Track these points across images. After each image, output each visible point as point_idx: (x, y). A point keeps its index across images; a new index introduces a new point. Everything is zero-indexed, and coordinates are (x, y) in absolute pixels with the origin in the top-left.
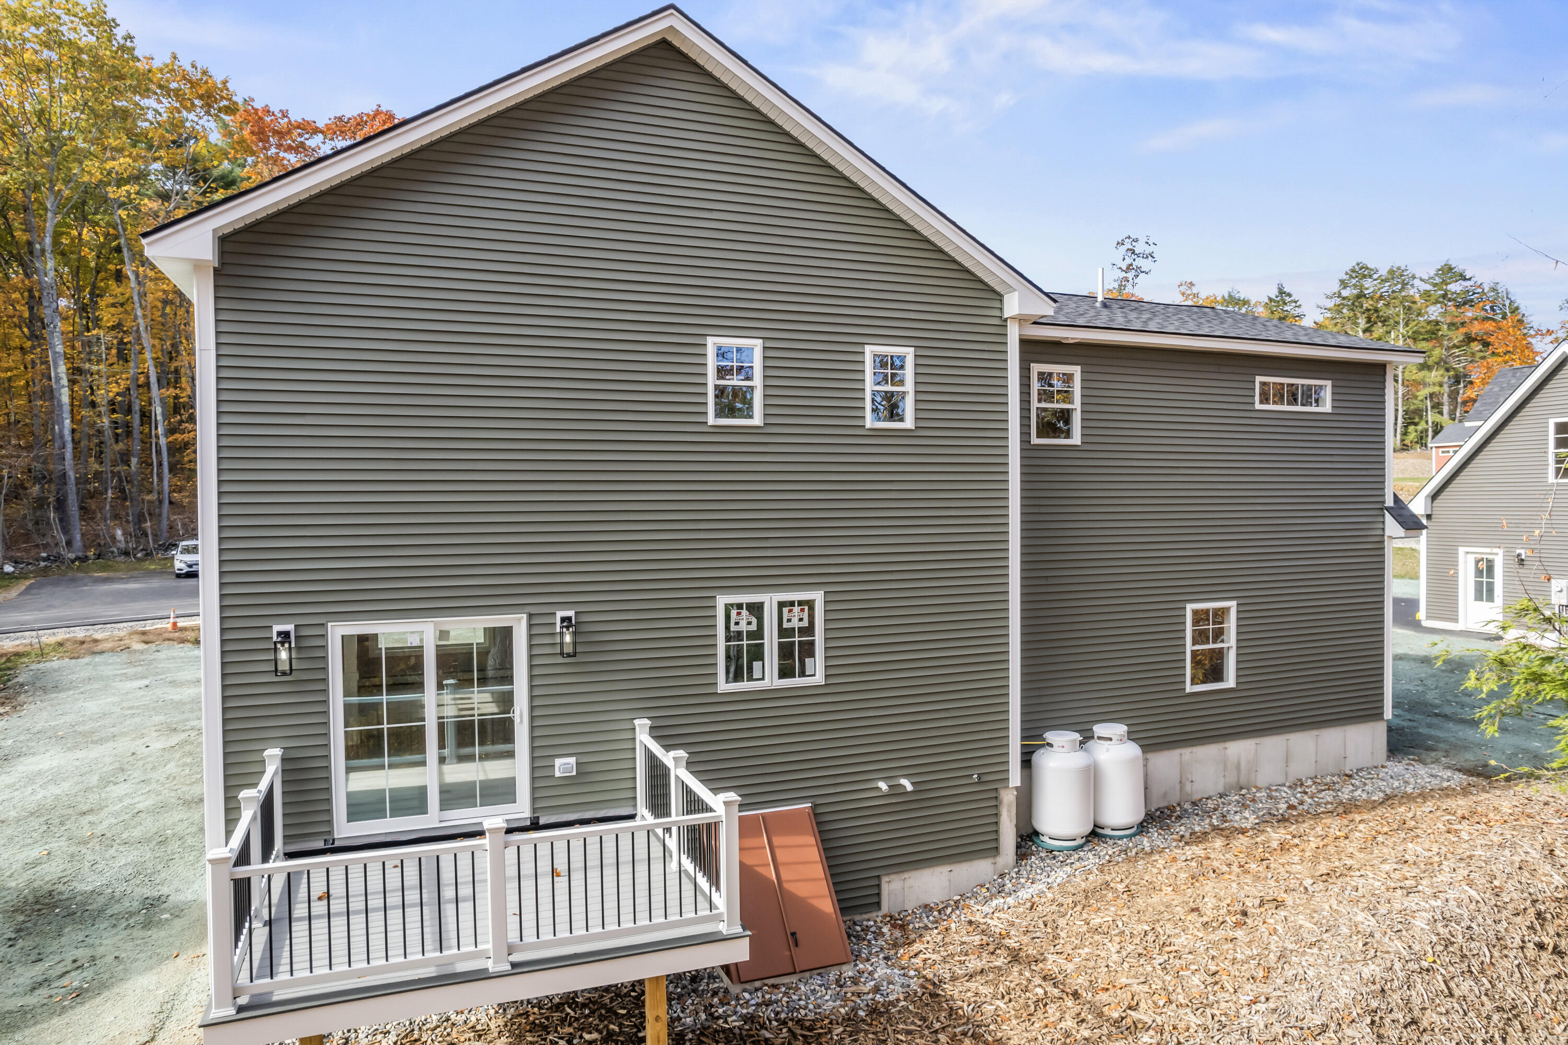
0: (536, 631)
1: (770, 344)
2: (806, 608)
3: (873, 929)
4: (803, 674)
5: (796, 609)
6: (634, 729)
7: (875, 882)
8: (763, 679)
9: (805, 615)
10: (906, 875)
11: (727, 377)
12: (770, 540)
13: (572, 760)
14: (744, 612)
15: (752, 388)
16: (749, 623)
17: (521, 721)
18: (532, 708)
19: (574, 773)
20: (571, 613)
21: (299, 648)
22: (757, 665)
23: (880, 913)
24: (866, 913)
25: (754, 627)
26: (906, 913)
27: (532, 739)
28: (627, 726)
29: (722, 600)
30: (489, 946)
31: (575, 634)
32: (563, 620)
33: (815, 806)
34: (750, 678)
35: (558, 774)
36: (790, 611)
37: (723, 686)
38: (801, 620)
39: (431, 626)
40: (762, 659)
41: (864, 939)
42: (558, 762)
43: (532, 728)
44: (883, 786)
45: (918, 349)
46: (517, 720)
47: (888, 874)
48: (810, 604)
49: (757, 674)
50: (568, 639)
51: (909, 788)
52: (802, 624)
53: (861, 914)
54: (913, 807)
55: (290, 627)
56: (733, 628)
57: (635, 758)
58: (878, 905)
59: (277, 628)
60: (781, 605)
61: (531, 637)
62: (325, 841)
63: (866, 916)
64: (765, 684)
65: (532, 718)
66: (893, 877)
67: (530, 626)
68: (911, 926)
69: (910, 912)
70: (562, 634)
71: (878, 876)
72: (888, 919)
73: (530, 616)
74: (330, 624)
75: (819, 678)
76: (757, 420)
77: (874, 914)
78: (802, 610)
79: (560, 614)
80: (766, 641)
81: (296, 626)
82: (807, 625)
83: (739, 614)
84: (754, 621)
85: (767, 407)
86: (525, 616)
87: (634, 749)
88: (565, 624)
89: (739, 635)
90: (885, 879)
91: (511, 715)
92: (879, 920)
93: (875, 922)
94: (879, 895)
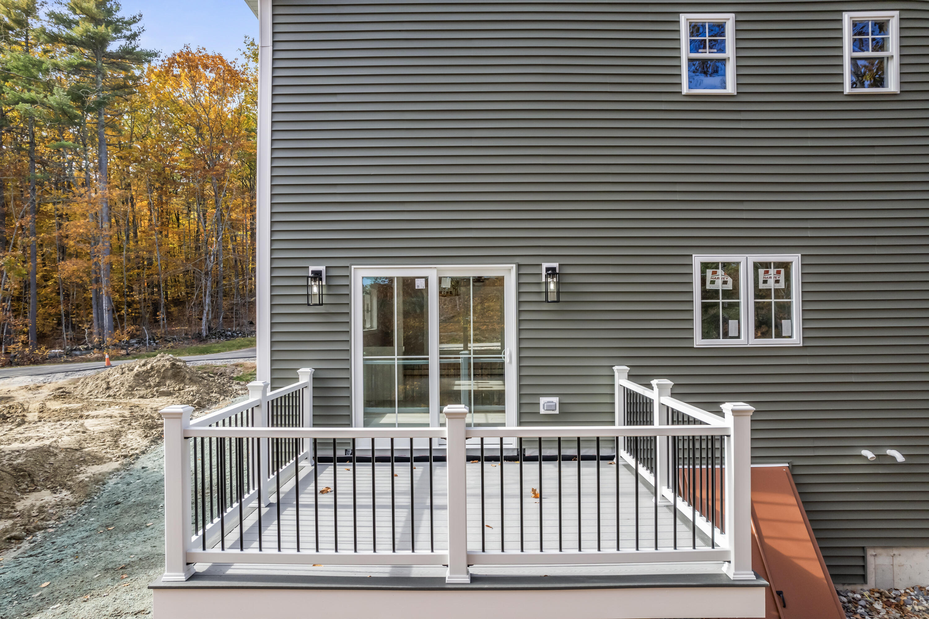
0: (524, 280)
1: (742, 18)
2: (783, 270)
3: (862, 603)
4: (779, 335)
5: (772, 271)
6: (613, 376)
7: (860, 553)
8: (738, 337)
9: (782, 278)
10: (895, 552)
11: (700, 51)
12: (745, 203)
13: (556, 400)
14: (720, 272)
15: (723, 61)
16: (725, 283)
17: (511, 362)
18: (520, 349)
19: (557, 412)
20: (555, 265)
21: (329, 286)
22: (732, 324)
23: (866, 587)
24: (849, 584)
25: (729, 286)
26: (897, 592)
27: (520, 377)
28: (606, 372)
29: (698, 259)
30: (447, 552)
31: (558, 284)
32: (548, 269)
33: (792, 467)
34: (726, 335)
35: (542, 411)
36: (767, 272)
37: (699, 341)
38: (777, 281)
39: (435, 272)
40: (738, 319)
41: (856, 613)
42: (543, 400)
43: (520, 368)
44: (869, 454)
45: (903, 12)
46: (507, 360)
47: (874, 547)
48: (786, 266)
49: (732, 332)
50: (552, 287)
51: (900, 458)
52: (778, 286)
53: (844, 584)
54: (902, 480)
55: (322, 268)
56: (709, 286)
57: (614, 403)
58: (863, 578)
59: (312, 268)
60: (757, 266)
61: (519, 284)
62: (346, 450)
63: (849, 588)
64: (742, 342)
65: (520, 359)
66: (879, 551)
67: (519, 275)
68: (909, 608)
69: (903, 592)
70: (547, 283)
71: (863, 548)
72: (877, 595)
73: (519, 266)
74: (353, 267)
75: (796, 339)
76: (731, 88)
77: (858, 587)
78: (779, 273)
79: (545, 265)
80: (742, 300)
81: (326, 267)
82: (783, 287)
83: (714, 273)
84: (730, 280)
85: (740, 77)
86: (514, 266)
87: (613, 395)
88: (550, 272)
89: (714, 293)
90: (870, 552)
91: (502, 356)
92: (866, 594)
93: (862, 595)
94: (864, 567)
